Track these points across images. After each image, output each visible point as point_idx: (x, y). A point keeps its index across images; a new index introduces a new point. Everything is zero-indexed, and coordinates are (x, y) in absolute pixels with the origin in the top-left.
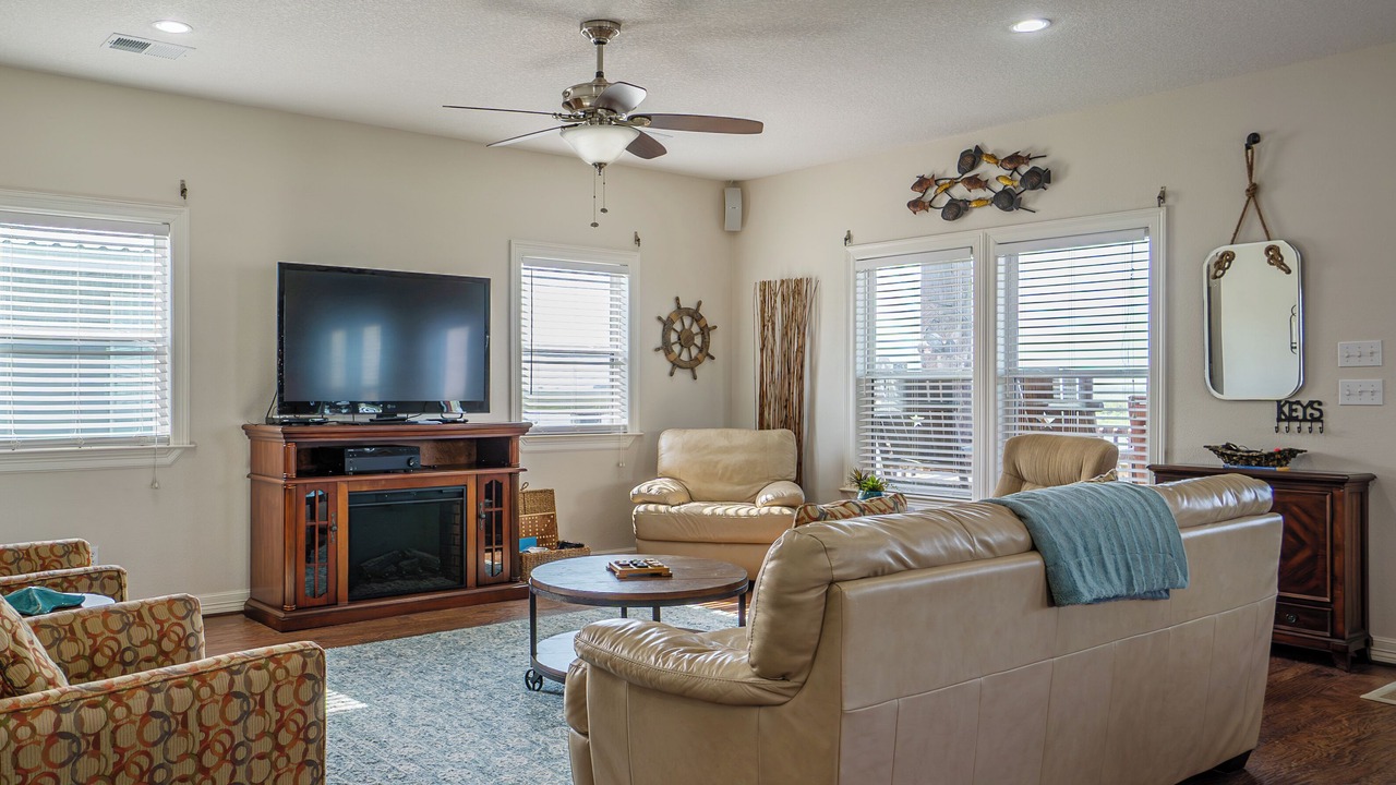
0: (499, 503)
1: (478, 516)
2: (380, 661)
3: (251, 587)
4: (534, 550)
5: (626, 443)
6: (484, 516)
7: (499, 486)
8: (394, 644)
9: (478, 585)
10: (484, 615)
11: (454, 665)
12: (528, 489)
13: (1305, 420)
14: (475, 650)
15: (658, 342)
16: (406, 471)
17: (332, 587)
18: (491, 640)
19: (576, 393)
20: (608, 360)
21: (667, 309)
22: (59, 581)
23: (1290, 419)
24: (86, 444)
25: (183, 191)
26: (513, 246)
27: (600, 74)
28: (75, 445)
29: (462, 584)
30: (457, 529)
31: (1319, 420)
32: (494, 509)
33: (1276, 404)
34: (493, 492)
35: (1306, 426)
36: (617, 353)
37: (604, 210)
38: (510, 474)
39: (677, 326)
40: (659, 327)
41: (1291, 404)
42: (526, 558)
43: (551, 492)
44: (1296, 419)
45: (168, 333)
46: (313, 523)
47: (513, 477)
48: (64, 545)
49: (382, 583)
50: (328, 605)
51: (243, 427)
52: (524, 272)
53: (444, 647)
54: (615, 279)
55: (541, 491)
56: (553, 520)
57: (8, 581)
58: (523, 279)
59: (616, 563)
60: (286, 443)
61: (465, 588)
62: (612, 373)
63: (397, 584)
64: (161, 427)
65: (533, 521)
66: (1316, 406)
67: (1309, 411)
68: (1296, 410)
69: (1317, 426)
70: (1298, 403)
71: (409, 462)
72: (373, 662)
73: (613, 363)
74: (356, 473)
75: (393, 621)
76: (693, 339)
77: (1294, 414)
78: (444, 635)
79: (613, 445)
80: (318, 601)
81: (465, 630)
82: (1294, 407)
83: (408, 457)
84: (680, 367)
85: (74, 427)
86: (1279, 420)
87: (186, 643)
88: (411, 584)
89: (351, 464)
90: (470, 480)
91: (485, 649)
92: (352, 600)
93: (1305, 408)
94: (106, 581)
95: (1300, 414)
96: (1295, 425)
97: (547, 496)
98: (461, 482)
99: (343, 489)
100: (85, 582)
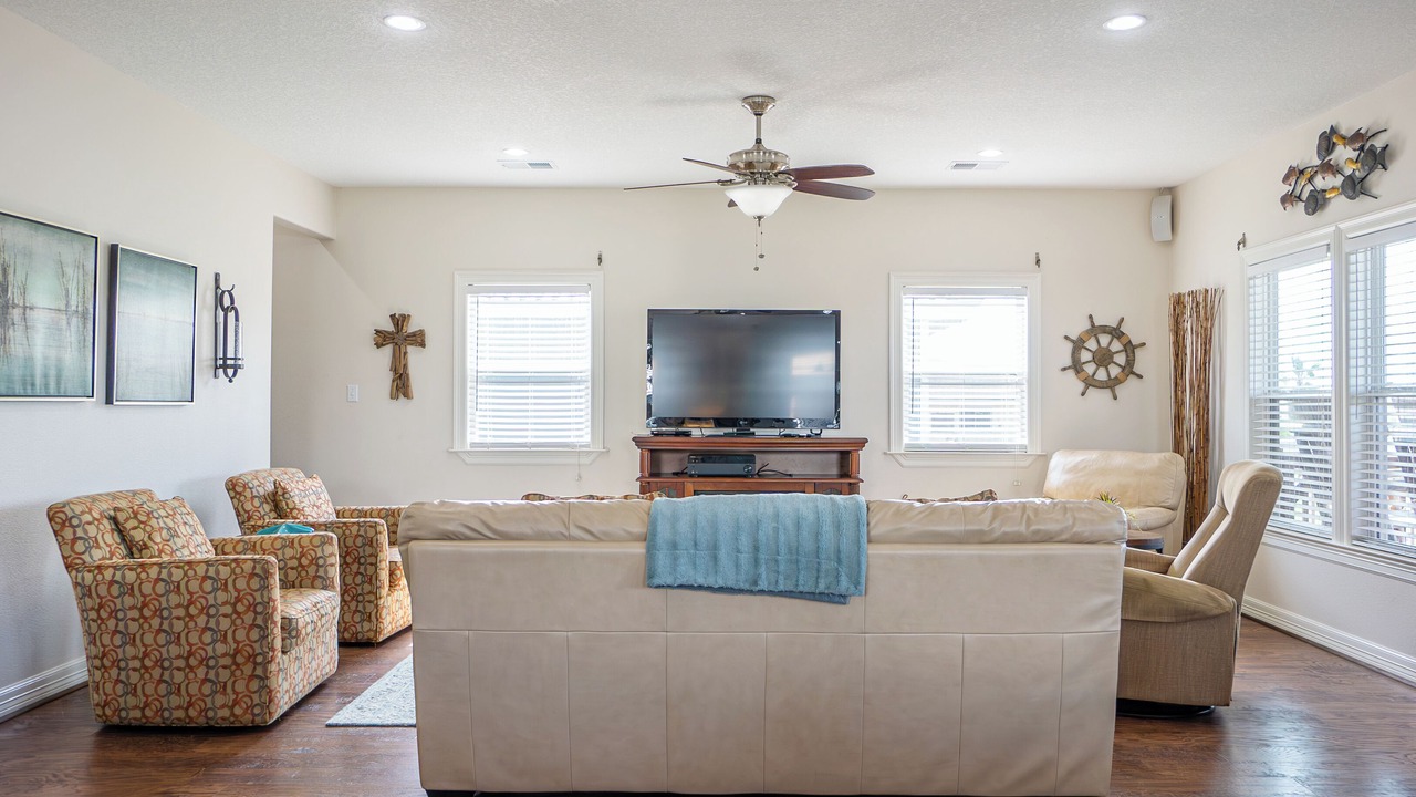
5: (1026, 463)
15: (1068, 362)
16: (745, 477)
21: (1078, 328)
24: (533, 446)
25: (600, 260)
26: (892, 278)
27: (759, 141)
28: (526, 446)
38: (850, 484)
39: (1092, 345)
40: (1069, 346)
45: (590, 367)
47: (853, 488)
52: (905, 301)
58: (905, 307)
60: (641, 449)
64: (584, 435)
71: (745, 469)
74: (700, 476)
76: (1112, 357)
79: (1009, 464)
83: (744, 465)
84: (1094, 386)
89: (692, 468)
98: (799, 489)
99: (689, 489)
100: (356, 527)
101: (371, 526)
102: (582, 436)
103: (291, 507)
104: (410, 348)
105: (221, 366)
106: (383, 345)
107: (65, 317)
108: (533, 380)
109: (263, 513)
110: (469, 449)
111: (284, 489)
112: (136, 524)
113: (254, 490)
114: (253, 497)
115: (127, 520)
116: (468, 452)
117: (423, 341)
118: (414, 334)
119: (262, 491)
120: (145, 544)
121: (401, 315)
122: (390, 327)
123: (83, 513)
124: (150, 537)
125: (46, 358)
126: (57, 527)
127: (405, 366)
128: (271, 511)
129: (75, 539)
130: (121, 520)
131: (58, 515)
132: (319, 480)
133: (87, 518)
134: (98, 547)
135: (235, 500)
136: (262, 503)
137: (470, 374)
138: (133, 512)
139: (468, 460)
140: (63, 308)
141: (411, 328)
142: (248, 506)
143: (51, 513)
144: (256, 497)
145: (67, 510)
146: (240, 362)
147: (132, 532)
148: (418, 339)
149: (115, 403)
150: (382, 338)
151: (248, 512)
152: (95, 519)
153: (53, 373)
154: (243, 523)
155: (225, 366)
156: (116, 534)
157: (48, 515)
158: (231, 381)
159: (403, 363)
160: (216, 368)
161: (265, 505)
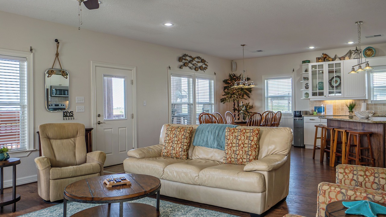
13: (69, 116)
23: (66, 116)
31: (72, 116)
33: (63, 112)
35: (70, 117)
41: (66, 112)
44: (67, 116)
66: (72, 113)
67: (70, 114)
68: (67, 114)
69: (72, 117)
70: (68, 112)
77: (67, 115)
82: (67, 113)
86: (64, 117)
93: (69, 113)
95: (68, 115)
96: (67, 118)
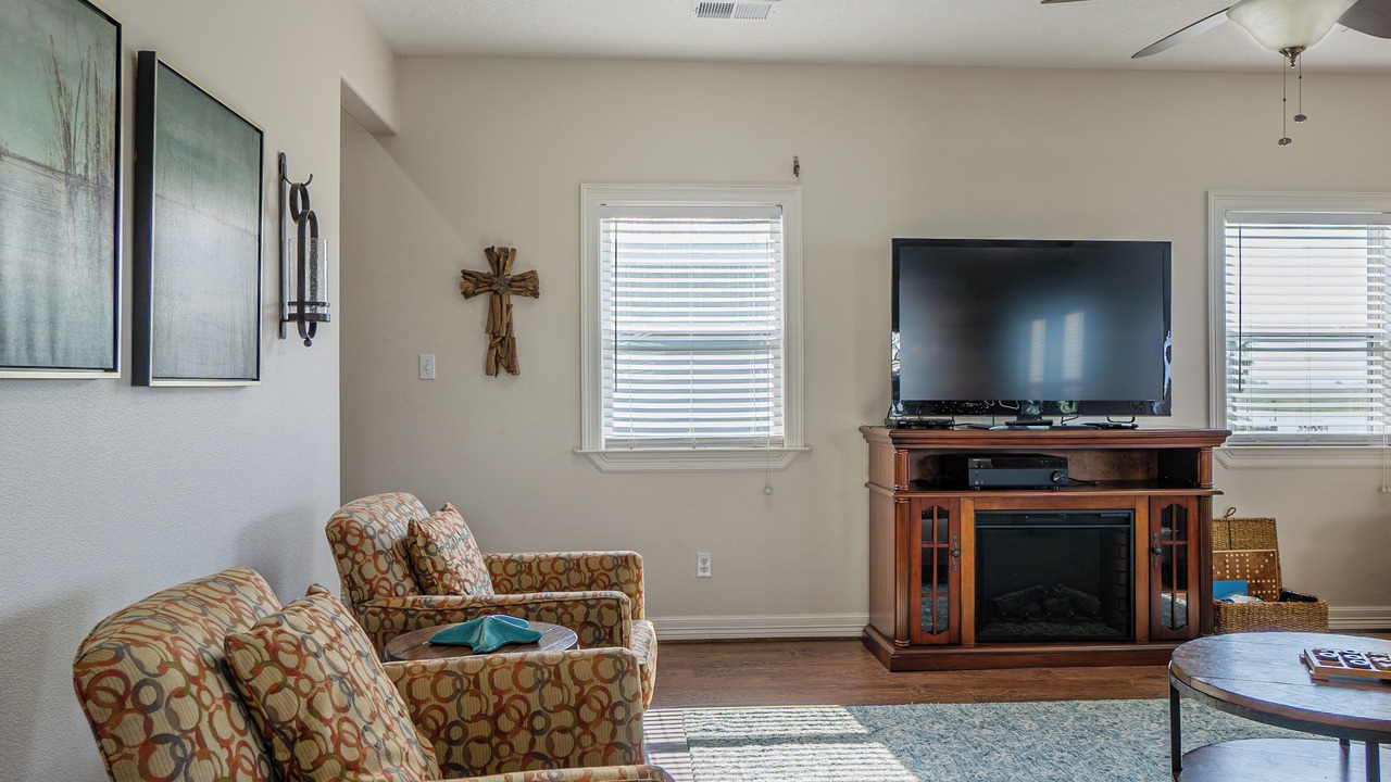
0: (1183, 533)
1: (1151, 550)
2: (985, 732)
3: (871, 610)
4: (1239, 599)
6: (1159, 550)
7: (1183, 513)
8: (1012, 709)
9: (1152, 639)
10: (1153, 681)
11: (1077, 756)
12: (1236, 516)
14: (1117, 736)
16: (1050, 488)
17: (954, 622)
18: (1144, 725)
19: (1310, 391)
20: (1364, 345)
22: (554, 605)
24: (699, 444)
25: (796, 168)
26: (1211, 198)
28: (689, 445)
29: (1130, 637)
30: (1122, 565)
32: (1175, 543)
34: (1173, 517)
36: (1378, 335)
37: (1300, 118)
38: (1199, 497)
42: (1226, 609)
43: (1272, 522)
45: (782, 326)
46: (931, 546)
47: (1203, 503)
48: (615, 558)
49: (1020, 624)
50: (950, 645)
51: (861, 429)
52: (1228, 232)
53: (1077, 724)
54: (1375, 233)
55: (1256, 521)
56: (1274, 559)
57: (504, 601)
58: (1228, 241)
59: (1316, 652)
60: (897, 449)
61: (1133, 641)
62: (1371, 363)
63: (1041, 628)
64: (774, 427)
65: (1242, 559)
71: (1052, 478)
72: (974, 732)
73: (1371, 349)
74: (984, 488)
75: (1028, 675)
78: (1084, 706)
79: (1373, 461)
80: (936, 639)
81: (1116, 702)
83: (1052, 470)
85: (692, 426)
87: (612, 714)
88: (1057, 629)
89: (976, 476)
90: (1140, 502)
91: (1132, 738)
92: (980, 641)
94: (604, 610)
97: (1265, 529)
98: (1126, 505)
99: (967, 509)
100: (582, 609)
101: (609, 607)
102: (767, 429)
103: (439, 568)
104: (515, 300)
105: (292, 318)
106: (474, 294)
107: (62, 187)
108: (695, 346)
109: (394, 582)
110: (603, 449)
111: (426, 536)
112: (278, 677)
113: (376, 541)
114: (377, 554)
115: (257, 670)
116: (604, 453)
117: (536, 287)
118: (523, 278)
119: (388, 544)
120: (303, 728)
121: (501, 249)
122: (483, 267)
123: (164, 667)
124: (310, 707)
125: (28, 278)
126: (102, 716)
127: (509, 325)
128: (405, 576)
129: (151, 742)
130: (244, 672)
131: (104, 682)
132: (458, 515)
133: (173, 679)
134: (205, 754)
135: (346, 562)
136: (391, 564)
137: (606, 338)
138: (267, 646)
139: (605, 465)
140: (60, 166)
141: (517, 268)
142: (370, 571)
143: (85, 680)
144: (381, 552)
145: (126, 666)
146: (320, 310)
147: (272, 700)
148: (528, 285)
149: (153, 383)
150: (472, 284)
151: (369, 582)
152: (191, 679)
153: (41, 313)
154: (361, 602)
155: (300, 318)
156: (234, 706)
157: (77, 682)
158: (308, 343)
159: (505, 321)
160: (282, 321)
161: (396, 568)
